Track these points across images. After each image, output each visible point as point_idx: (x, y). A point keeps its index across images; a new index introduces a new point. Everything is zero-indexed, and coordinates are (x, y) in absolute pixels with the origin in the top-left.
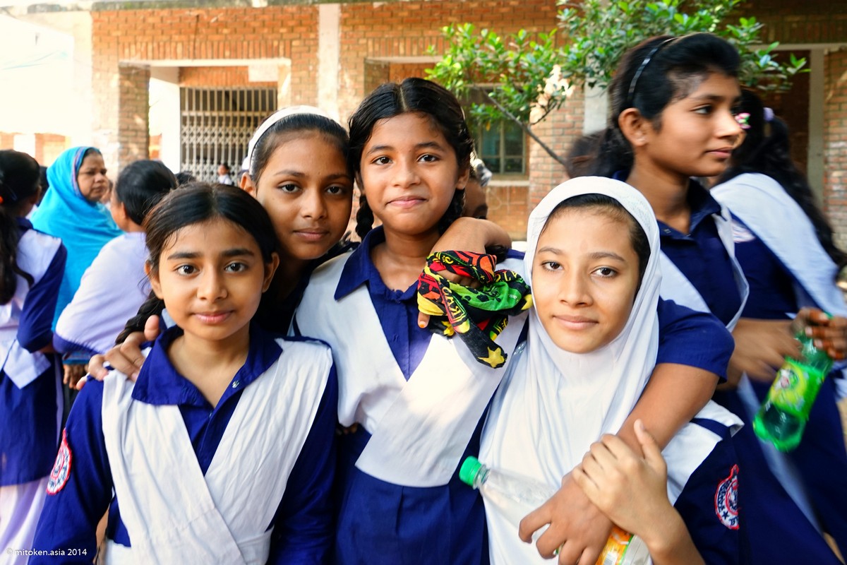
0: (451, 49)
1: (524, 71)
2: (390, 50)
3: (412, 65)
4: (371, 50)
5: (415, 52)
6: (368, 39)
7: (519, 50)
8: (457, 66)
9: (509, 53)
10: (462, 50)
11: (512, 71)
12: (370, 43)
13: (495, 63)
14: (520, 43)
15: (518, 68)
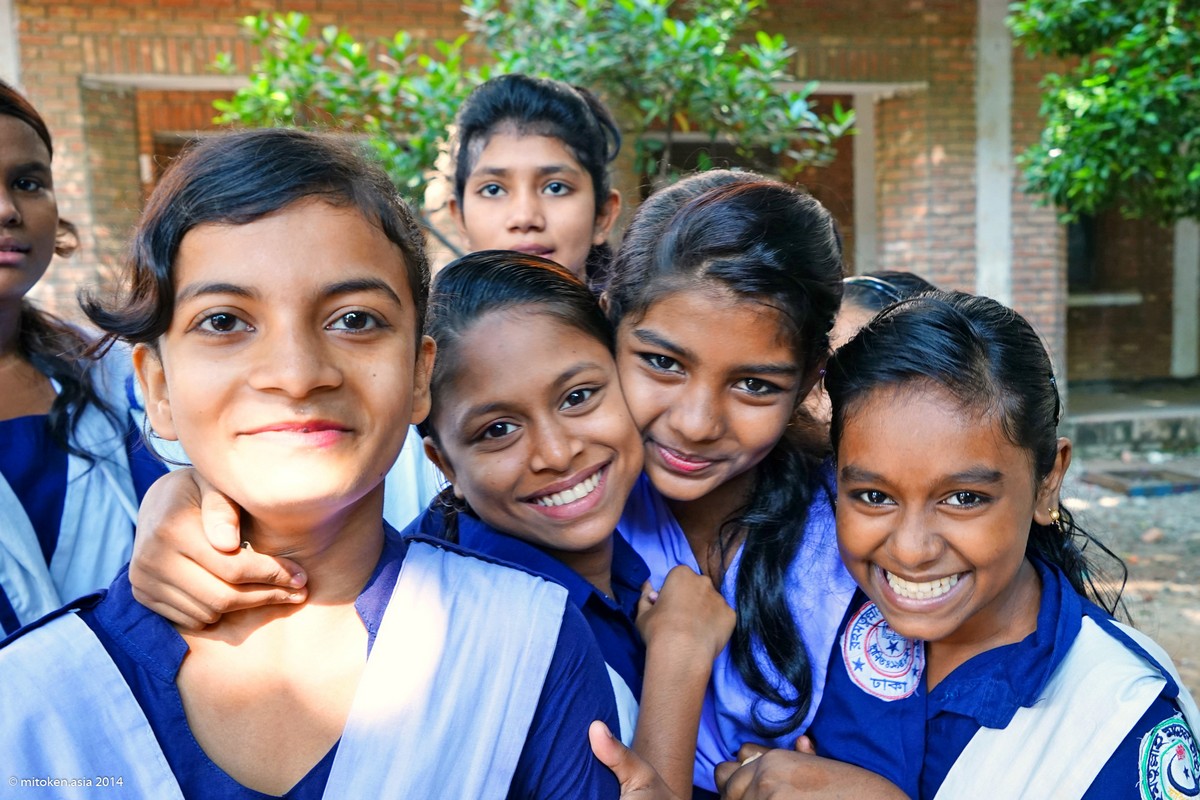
0: (265, 64)
1: (409, 110)
2: (134, 60)
3: (183, 93)
4: (90, 59)
5: (188, 66)
6: (82, 36)
7: (399, 71)
8: (280, 97)
9: (381, 75)
10: (287, 65)
11: (387, 110)
12: (88, 44)
13: (353, 94)
14: (400, 58)
15: (397, 104)
